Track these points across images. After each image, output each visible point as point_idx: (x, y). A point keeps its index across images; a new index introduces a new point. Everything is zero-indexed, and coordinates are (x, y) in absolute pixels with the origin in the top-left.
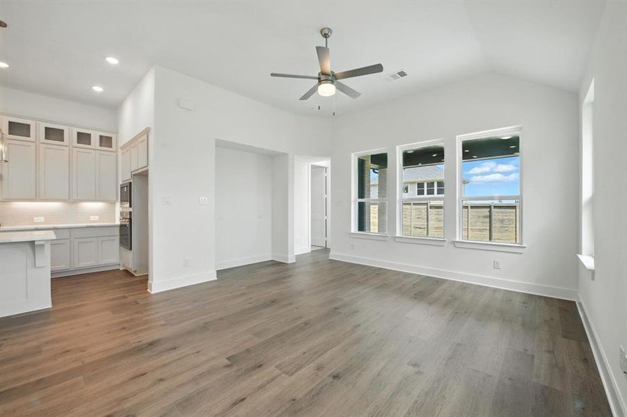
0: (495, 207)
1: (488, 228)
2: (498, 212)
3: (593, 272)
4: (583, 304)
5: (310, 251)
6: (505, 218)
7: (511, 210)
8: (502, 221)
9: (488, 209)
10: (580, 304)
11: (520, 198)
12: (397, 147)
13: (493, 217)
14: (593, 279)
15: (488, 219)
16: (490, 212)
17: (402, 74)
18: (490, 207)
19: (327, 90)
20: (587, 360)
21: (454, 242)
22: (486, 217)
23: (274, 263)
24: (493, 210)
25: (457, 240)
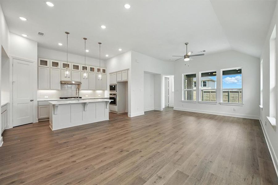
0: (230, 92)
1: (228, 100)
2: (231, 94)
3: (262, 108)
4: (261, 120)
5: (164, 107)
6: (234, 96)
7: (237, 93)
8: (233, 97)
9: (228, 93)
10: (260, 120)
11: (242, 89)
12: (200, 72)
13: (230, 96)
14: (262, 110)
15: (228, 97)
16: (228, 94)
17: (204, 51)
18: (228, 92)
19: (187, 59)
20: (264, 142)
21: (220, 103)
22: (227, 96)
23: (155, 111)
24: (229, 93)
25: (221, 102)
